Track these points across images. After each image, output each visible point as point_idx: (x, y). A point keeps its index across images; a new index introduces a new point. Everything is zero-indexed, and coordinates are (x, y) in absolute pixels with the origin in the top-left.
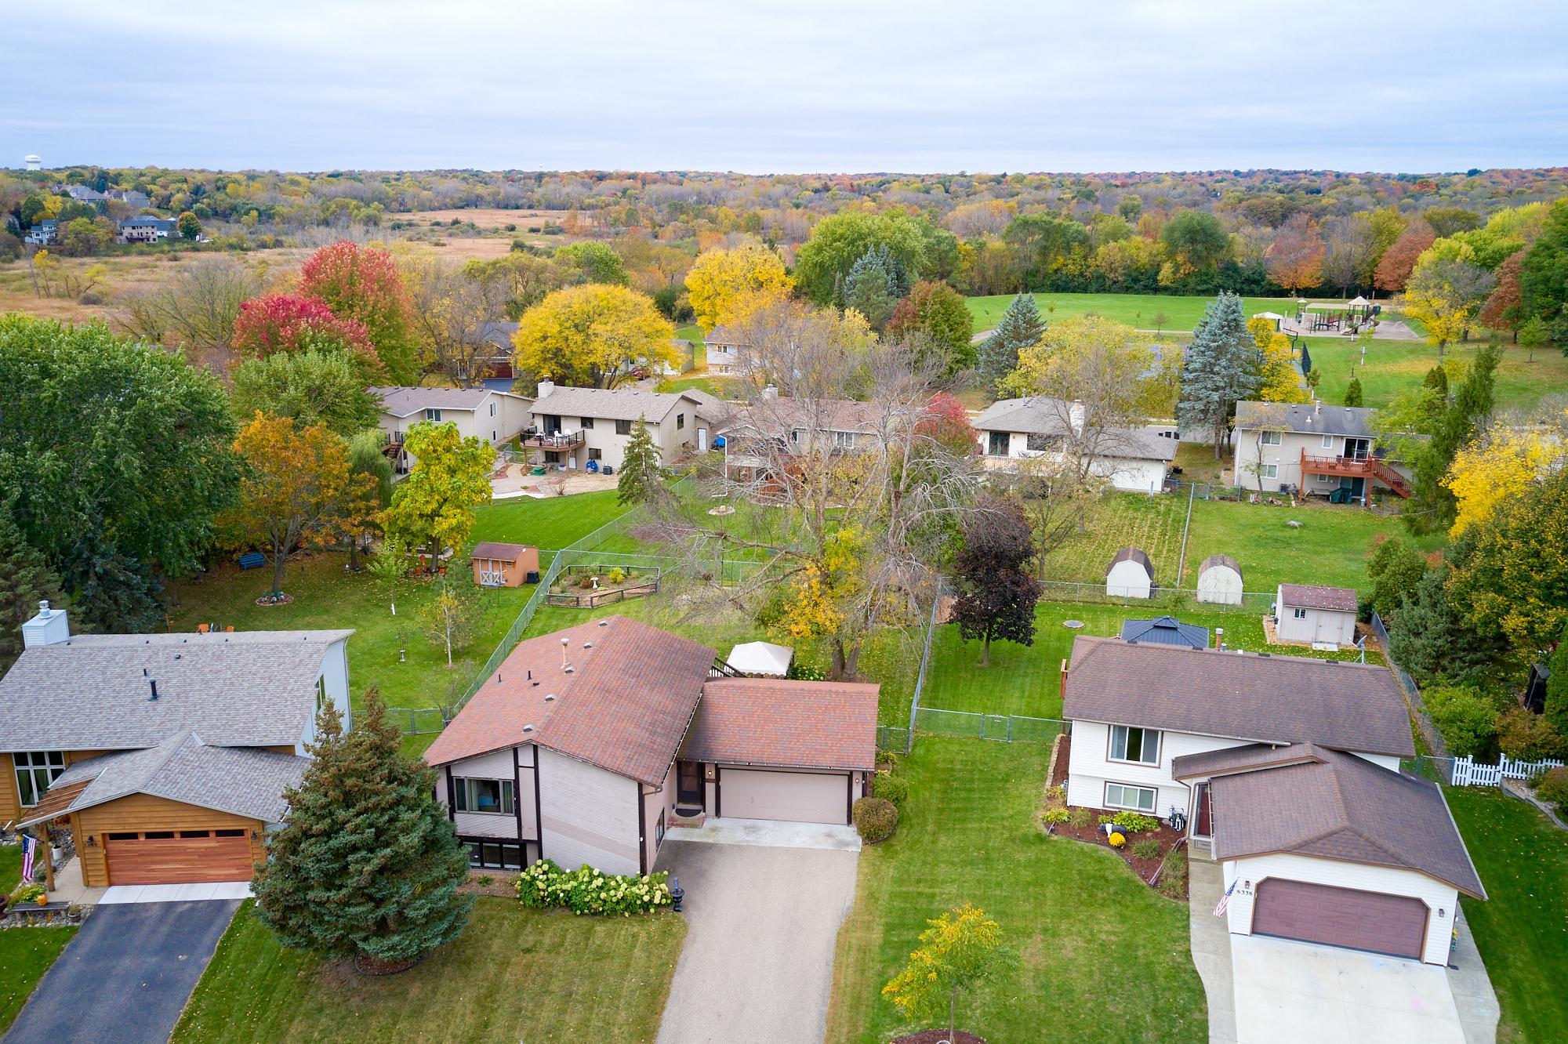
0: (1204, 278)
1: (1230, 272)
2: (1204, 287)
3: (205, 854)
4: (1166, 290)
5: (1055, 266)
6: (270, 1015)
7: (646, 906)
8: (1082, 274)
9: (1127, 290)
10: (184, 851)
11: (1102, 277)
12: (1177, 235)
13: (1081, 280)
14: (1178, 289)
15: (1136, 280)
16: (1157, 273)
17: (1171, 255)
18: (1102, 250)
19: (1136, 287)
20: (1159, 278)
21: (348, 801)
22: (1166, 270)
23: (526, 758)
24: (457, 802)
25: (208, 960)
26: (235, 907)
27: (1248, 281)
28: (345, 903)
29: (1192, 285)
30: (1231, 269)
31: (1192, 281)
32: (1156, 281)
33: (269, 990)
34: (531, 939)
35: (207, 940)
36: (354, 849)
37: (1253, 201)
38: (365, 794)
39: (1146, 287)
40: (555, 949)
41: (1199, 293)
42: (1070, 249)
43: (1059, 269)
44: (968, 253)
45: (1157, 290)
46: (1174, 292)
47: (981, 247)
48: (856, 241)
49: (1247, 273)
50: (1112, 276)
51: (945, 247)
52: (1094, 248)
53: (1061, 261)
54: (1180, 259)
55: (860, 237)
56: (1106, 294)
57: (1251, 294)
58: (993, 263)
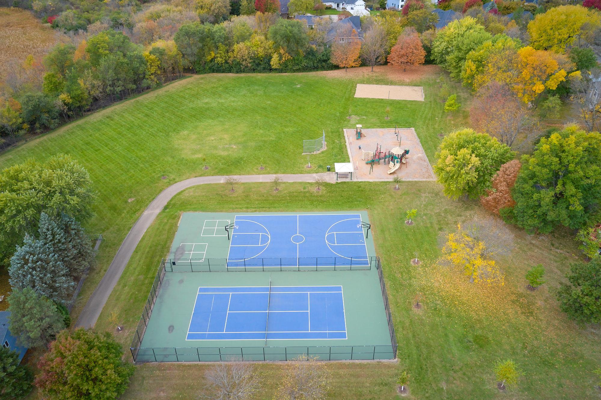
0: (297, 62)
1: (310, 57)
2: (297, 67)
5: (209, 58)
8: (226, 62)
9: (254, 70)
11: (239, 64)
12: (278, 37)
14: (284, 68)
15: (258, 65)
16: (270, 60)
17: (276, 48)
18: (236, 47)
19: (259, 69)
20: (272, 63)
22: (275, 59)
27: (321, 61)
29: (290, 67)
30: (310, 53)
31: (289, 64)
32: (270, 65)
39: (264, 68)
41: (295, 71)
42: (217, 48)
43: (212, 60)
44: (153, 61)
45: (271, 70)
46: (280, 71)
47: (161, 53)
48: (15, 216)
49: (320, 56)
50: (244, 63)
51: (136, 64)
52: (230, 45)
53: (213, 55)
54: (282, 51)
55: (19, 212)
56: (242, 75)
57: (323, 68)
58: (170, 62)
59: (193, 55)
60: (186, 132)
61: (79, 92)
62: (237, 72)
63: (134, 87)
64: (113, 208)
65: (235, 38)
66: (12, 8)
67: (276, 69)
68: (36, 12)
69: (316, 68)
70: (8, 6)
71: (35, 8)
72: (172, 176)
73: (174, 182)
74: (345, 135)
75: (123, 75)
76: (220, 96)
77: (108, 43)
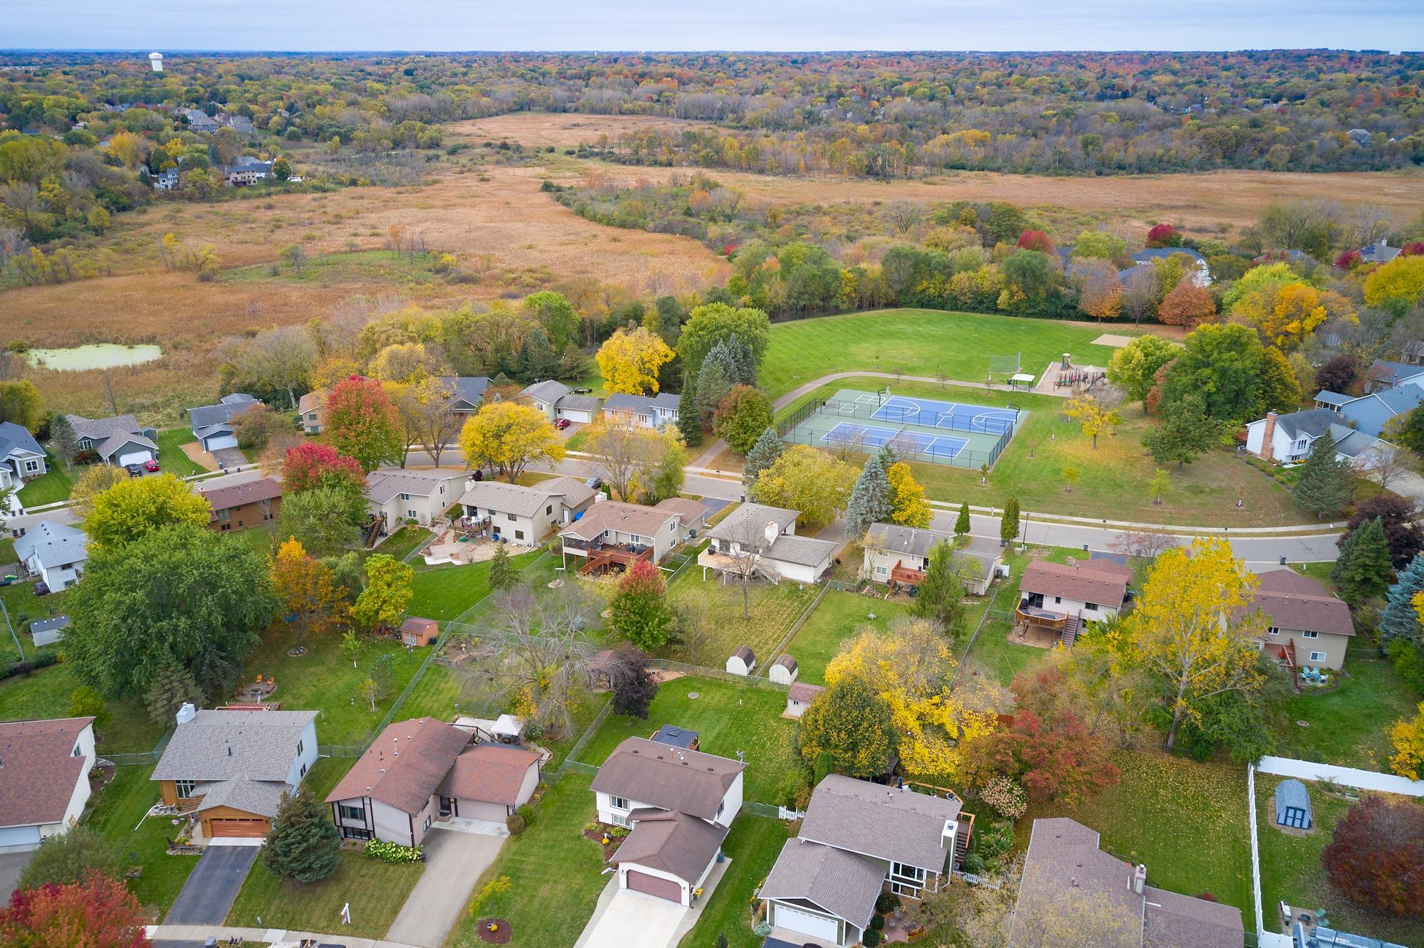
0: (1033, 304)
1: (1054, 300)
2: (1032, 311)
3: (249, 827)
4: (1002, 311)
5: (920, 288)
6: (268, 896)
7: (411, 860)
8: (940, 296)
9: (974, 310)
10: (241, 826)
11: (956, 298)
12: (1012, 269)
13: (940, 300)
14: (1013, 311)
15: (981, 302)
16: (997, 298)
17: (1008, 283)
18: (955, 278)
19: (981, 308)
20: (998, 302)
21: (292, 825)
22: (1004, 295)
23: (367, 801)
24: (342, 815)
25: (247, 873)
26: (259, 849)
27: (1067, 307)
28: (291, 862)
29: (1022, 309)
30: (1054, 295)
31: (1022, 306)
32: (996, 304)
33: (268, 886)
34: (365, 872)
35: (248, 864)
36: (294, 843)
37: (1211, 130)
38: (299, 822)
39: (988, 308)
40: (372, 877)
41: (1028, 315)
42: (932, 276)
43: (923, 291)
44: (850, 280)
45: (996, 311)
46: (1009, 313)
47: (862, 273)
48: (714, 331)
49: (1067, 301)
50: (962, 298)
51: (829, 278)
52: (950, 275)
53: (925, 284)
54: (1014, 288)
55: (717, 329)
56: (958, 313)
57: (1069, 317)
58: (871, 286)
59: (900, 282)
60: (866, 345)
61: (762, 295)
62: (952, 310)
63: (821, 303)
64: (778, 380)
65: (957, 267)
66: (678, 235)
67: (1003, 311)
68: (710, 240)
69: (1059, 316)
70: (673, 233)
71: (710, 235)
72: (840, 368)
73: (842, 371)
74: (1050, 367)
75: (811, 289)
76: (920, 325)
77: (804, 254)
